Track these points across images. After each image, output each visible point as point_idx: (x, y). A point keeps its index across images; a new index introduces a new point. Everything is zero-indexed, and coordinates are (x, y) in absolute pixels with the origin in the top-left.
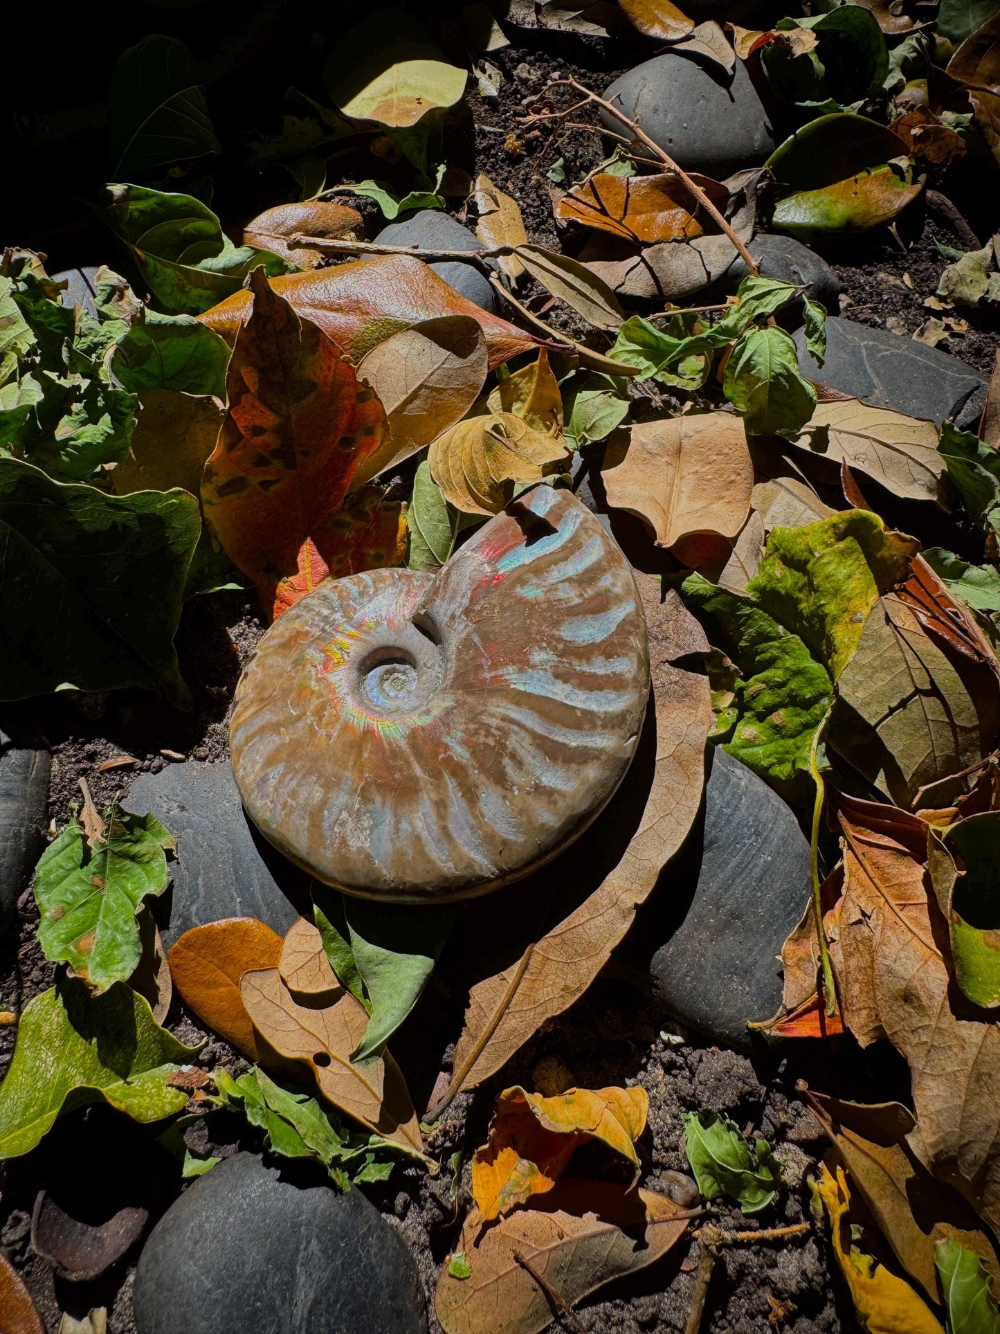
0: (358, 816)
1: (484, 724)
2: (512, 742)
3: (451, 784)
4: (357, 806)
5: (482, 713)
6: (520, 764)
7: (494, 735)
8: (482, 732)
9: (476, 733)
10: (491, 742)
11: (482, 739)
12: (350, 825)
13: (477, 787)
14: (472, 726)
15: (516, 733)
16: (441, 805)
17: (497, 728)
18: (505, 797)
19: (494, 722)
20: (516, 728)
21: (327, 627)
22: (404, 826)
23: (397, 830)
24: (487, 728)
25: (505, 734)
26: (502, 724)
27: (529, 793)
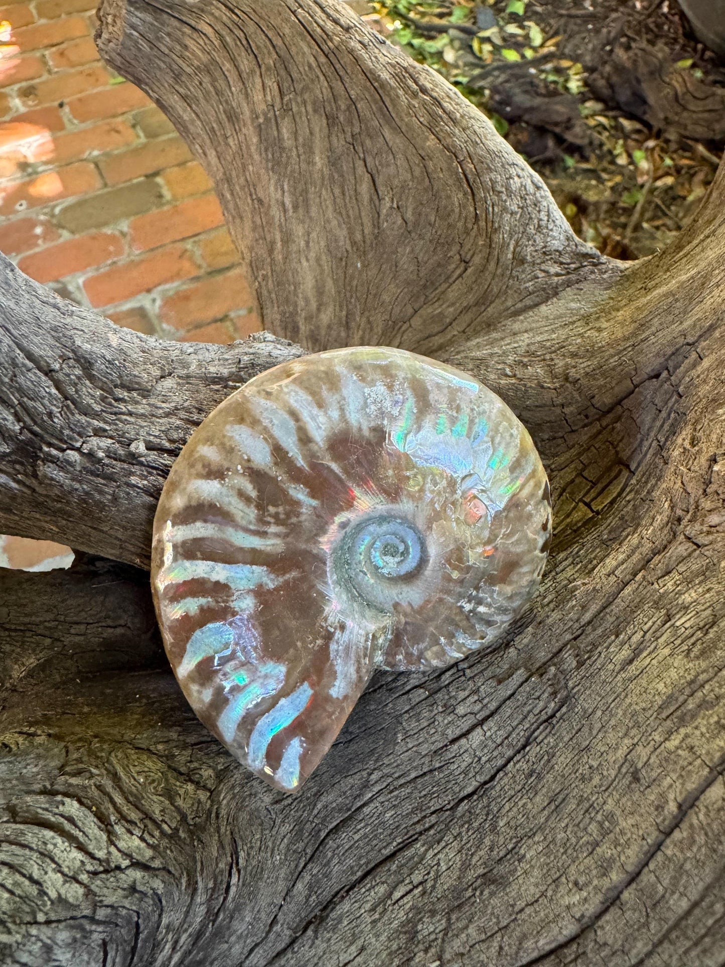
0: (382, 413)
1: (283, 525)
2: (252, 513)
3: (301, 462)
4: (385, 422)
5: (286, 535)
6: (241, 494)
7: (270, 515)
8: (282, 516)
9: (288, 515)
10: (272, 509)
11: (281, 509)
12: (388, 404)
13: (276, 464)
14: (294, 520)
15: (250, 523)
16: (305, 439)
17: (269, 523)
18: (249, 460)
19: (273, 529)
20: (252, 527)
21: (474, 593)
22: (335, 414)
23: (342, 409)
24: (278, 522)
25: (261, 520)
26: (266, 529)
27: (228, 469)
